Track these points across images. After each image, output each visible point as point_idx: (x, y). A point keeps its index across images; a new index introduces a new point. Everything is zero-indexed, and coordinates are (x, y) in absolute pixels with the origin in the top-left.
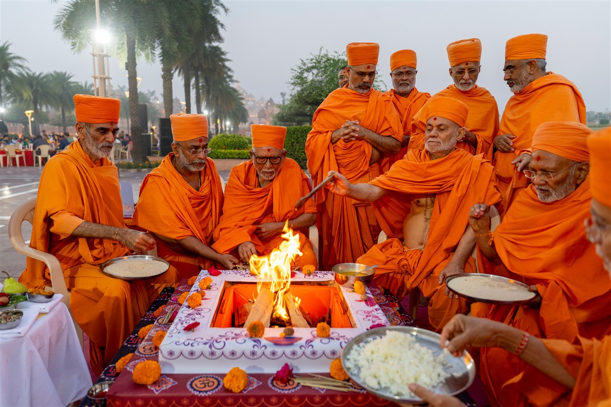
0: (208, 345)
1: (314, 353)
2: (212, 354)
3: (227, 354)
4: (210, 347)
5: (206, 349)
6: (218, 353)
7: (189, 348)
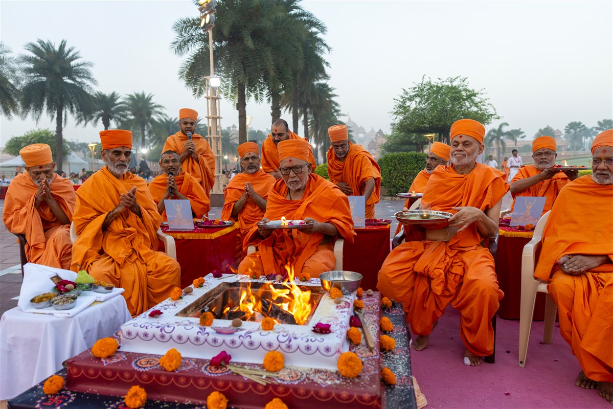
0: (160, 329)
1: (251, 344)
2: (163, 336)
3: (175, 338)
4: (161, 330)
5: (158, 332)
6: (168, 336)
7: (144, 330)
